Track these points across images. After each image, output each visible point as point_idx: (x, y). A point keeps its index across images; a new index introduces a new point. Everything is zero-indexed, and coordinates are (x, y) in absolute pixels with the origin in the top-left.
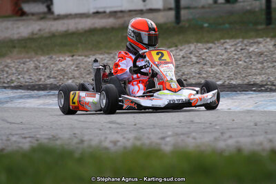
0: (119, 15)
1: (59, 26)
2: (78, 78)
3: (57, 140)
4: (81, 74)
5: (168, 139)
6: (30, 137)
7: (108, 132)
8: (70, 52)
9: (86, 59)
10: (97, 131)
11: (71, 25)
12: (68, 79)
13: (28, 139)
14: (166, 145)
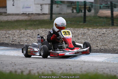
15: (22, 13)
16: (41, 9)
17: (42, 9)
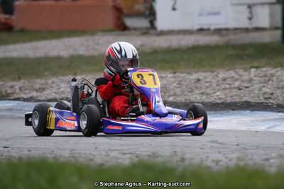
0: (224, 32)
1: (162, 42)
2: (180, 95)
3: (157, 157)
4: (183, 91)
5: (272, 161)
6: (130, 153)
7: (210, 151)
8: (172, 68)
9: (188, 76)
10: (198, 150)
11: (174, 42)
12: (169, 96)
13: (128, 155)
14: (270, 166)
16: (249, 16)
17: (252, 15)
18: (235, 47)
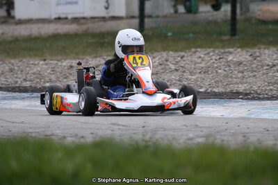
0: (82, 21)
1: (22, 31)
4: (58, 78)
12: (44, 82)
15: (57, 16)
16: (106, 5)
17: (108, 5)
18: (94, 35)
